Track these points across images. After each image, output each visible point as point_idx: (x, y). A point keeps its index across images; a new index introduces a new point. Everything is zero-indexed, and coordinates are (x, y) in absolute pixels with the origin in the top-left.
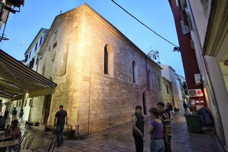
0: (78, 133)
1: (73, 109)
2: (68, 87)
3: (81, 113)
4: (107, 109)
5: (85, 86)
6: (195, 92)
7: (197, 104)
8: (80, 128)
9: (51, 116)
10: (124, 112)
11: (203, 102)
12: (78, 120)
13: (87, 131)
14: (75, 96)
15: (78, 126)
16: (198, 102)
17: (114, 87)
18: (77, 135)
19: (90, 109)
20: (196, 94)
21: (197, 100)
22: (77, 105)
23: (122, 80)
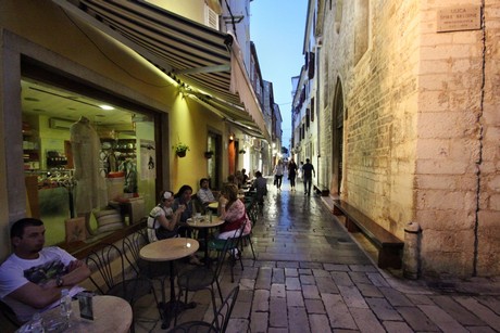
0: (419, 259)
1: (394, 164)
2: (378, 89)
3: (429, 182)
5: (450, 61)
8: (430, 242)
9: (346, 180)
12: (415, 209)
13: (465, 259)
14: (399, 114)
15: (419, 232)
18: (412, 263)
19: (485, 168)
22: (409, 148)
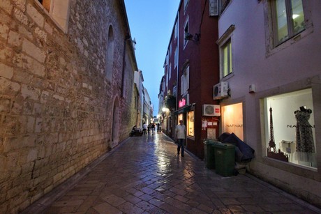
4: (26, 134)
6: (212, 109)
7: (208, 127)
10: (79, 141)
11: (215, 124)
16: (210, 124)
17: (62, 61)
20: (213, 113)
21: (210, 121)
23: (86, 54)
